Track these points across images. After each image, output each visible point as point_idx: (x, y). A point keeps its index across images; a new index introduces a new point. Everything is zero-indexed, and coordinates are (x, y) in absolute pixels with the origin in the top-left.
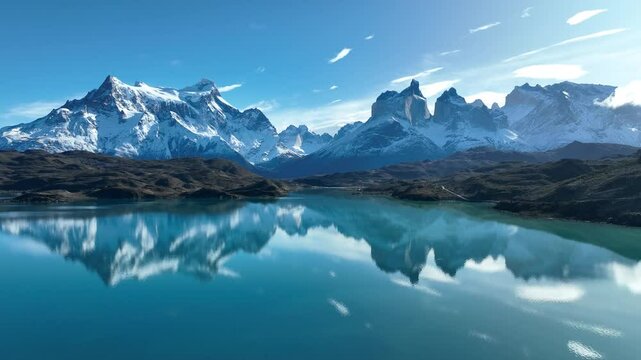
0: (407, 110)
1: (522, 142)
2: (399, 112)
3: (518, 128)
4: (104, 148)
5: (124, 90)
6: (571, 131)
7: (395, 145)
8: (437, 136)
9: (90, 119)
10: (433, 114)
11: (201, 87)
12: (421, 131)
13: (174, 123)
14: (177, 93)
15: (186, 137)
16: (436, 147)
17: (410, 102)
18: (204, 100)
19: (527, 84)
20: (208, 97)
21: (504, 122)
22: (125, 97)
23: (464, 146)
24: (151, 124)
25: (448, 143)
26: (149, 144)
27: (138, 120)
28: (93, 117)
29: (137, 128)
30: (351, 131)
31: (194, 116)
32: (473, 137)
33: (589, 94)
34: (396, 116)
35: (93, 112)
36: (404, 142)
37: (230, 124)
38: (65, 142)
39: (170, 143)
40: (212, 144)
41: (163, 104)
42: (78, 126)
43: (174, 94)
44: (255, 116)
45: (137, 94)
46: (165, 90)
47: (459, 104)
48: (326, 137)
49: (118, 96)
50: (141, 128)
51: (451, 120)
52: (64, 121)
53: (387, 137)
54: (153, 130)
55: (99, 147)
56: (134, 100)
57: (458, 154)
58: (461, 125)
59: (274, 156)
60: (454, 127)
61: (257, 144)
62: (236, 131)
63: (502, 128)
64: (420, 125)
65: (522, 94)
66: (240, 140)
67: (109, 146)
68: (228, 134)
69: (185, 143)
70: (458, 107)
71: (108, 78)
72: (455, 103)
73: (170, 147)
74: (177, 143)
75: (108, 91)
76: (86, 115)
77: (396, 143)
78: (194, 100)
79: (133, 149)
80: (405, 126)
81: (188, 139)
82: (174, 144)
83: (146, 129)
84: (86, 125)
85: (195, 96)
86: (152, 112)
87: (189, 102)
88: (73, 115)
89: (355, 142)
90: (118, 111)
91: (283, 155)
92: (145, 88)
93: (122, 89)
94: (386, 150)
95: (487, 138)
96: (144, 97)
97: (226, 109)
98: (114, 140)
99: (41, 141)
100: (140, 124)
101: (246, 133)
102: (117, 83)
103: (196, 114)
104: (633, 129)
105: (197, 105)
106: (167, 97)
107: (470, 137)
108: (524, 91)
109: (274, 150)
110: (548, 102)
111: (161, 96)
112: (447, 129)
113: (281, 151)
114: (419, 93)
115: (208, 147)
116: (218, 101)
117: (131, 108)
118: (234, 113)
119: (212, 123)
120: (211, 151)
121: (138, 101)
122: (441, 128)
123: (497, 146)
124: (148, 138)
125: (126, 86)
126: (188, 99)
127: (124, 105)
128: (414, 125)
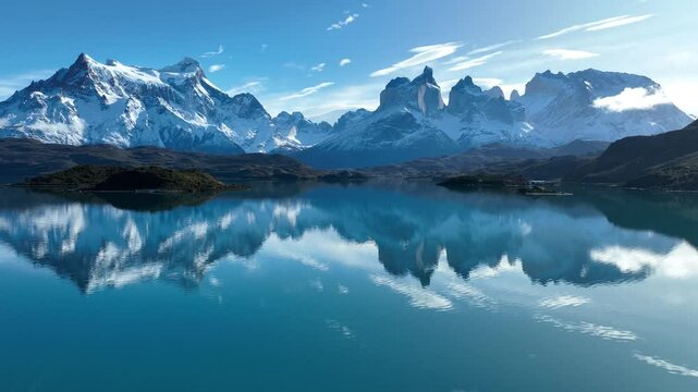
0: (420, 100)
1: (540, 136)
2: (412, 103)
3: (536, 120)
4: (90, 138)
5: (100, 71)
6: (589, 125)
7: (408, 137)
8: (451, 128)
9: (68, 104)
10: (447, 104)
11: (184, 67)
12: (435, 123)
13: (163, 110)
14: (158, 74)
15: (179, 127)
16: (451, 141)
17: (424, 92)
18: (190, 83)
19: (548, 71)
20: (194, 79)
21: (521, 115)
22: (102, 79)
23: (480, 140)
24: (138, 111)
25: (463, 136)
26: (139, 134)
27: (122, 106)
28: (71, 102)
29: (124, 115)
30: (353, 119)
31: (178, 102)
32: (489, 131)
33: (613, 84)
34: (409, 106)
35: (70, 96)
36: (416, 134)
37: (220, 111)
38: (48, 130)
39: (161, 133)
40: (209, 135)
41: (144, 87)
42: (58, 113)
43: (155, 75)
44: (247, 102)
45: (114, 75)
46: (142, 70)
47: (476, 94)
48: (324, 126)
49: (94, 77)
50: (128, 116)
51: (467, 111)
52: (41, 106)
53: (399, 130)
54: (141, 118)
55: (84, 137)
56: (111, 82)
57: (473, 149)
58: (476, 117)
59: (271, 148)
60: (469, 119)
61: (251, 135)
62: (227, 120)
63: (519, 120)
64: (433, 117)
65: (543, 82)
66: (232, 128)
67: (96, 137)
68: (218, 123)
69: (179, 134)
70: (473, 96)
71: (82, 56)
72: (470, 92)
73: (163, 138)
74: (170, 133)
75: (83, 72)
76: (64, 100)
77: (409, 136)
78: (178, 83)
79: (121, 139)
80: (418, 117)
81: (181, 129)
82: (166, 134)
83: (133, 117)
84: (66, 111)
85: (179, 79)
86: (138, 98)
87: (172, 84)
88: (49, 99)
89: (365, 135)
90: (98, 96)
91: (281, 147)
92: (120, 68)
93: (96, 69)
94: (398, 143)
95: (503, 132)
96: (121, 79)
97: (213, 92)
98: (100, 129)
99: (21, 129)
100: (126, 112)
101: (239, 122)
102: (92, 62)
103: (181, 99)
104: (653, 124)
105: (181, 89)
106: (146, 79)
107: (486, 131)
108: (545, 79)
109: (271, 141)
110: (571, 92)
111: (140, 77)
112: (463, 121)
113: (279, 142)
114: (432, 81)
115: (204, 138)
116: (204, 84)
117: (110, 92)
118: (223, 98)
119: (199, 110)
120: (207, 142)
121: (116, 84)
122: (456, 120)
123: (513, 139)
124: (136, 127)
125: (101, 66)
126: (171, 81)
127: (103, 88)
128: (427, 116)
